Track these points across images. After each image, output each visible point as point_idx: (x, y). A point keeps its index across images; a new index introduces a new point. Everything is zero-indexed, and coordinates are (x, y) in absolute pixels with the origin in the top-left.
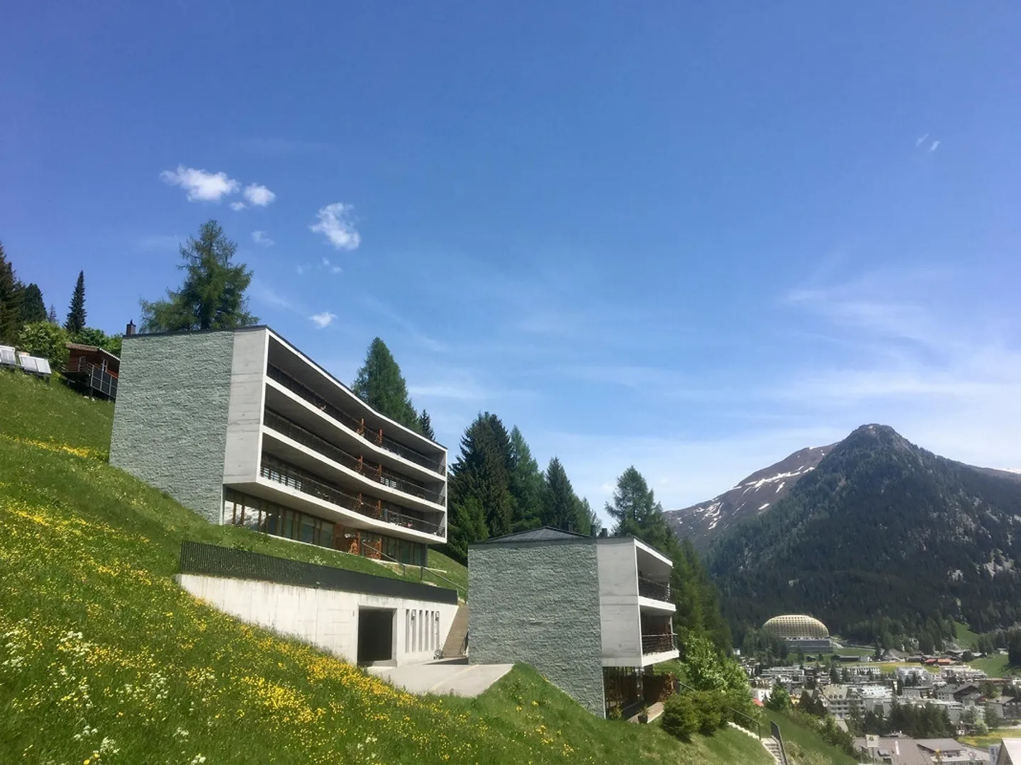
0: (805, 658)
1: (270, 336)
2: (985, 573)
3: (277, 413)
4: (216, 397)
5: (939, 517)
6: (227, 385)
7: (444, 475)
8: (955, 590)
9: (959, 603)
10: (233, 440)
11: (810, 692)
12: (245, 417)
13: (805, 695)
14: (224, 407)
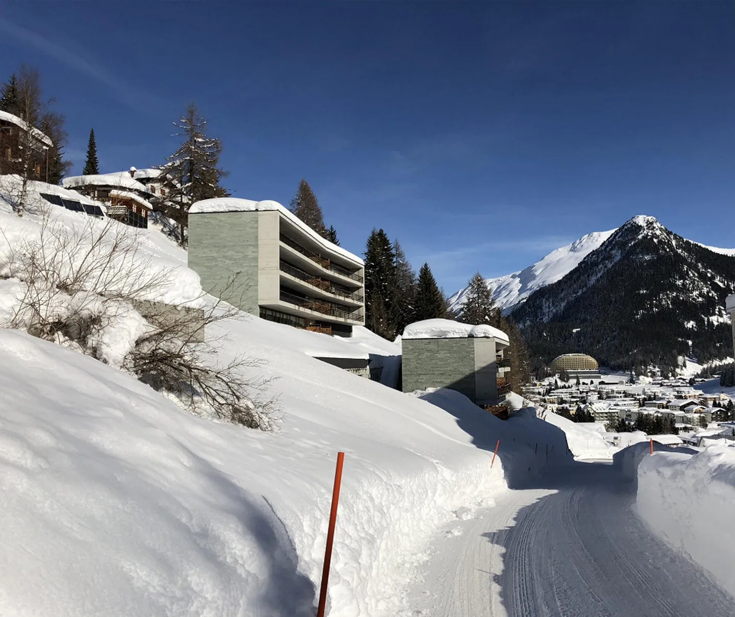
0: (581, 383)
1: (280, 217)
2: (711, 324)
3: (286, 263)
4: (249, 252)
5: (683, 284)
6: (256, 246)
7: (363, 283)
8: (689, 334)
9: (690, 343)
10: (262, 279)
11: (582, 406)
12: (268, 266)
13: (579, 409)
14: (256, 259)
